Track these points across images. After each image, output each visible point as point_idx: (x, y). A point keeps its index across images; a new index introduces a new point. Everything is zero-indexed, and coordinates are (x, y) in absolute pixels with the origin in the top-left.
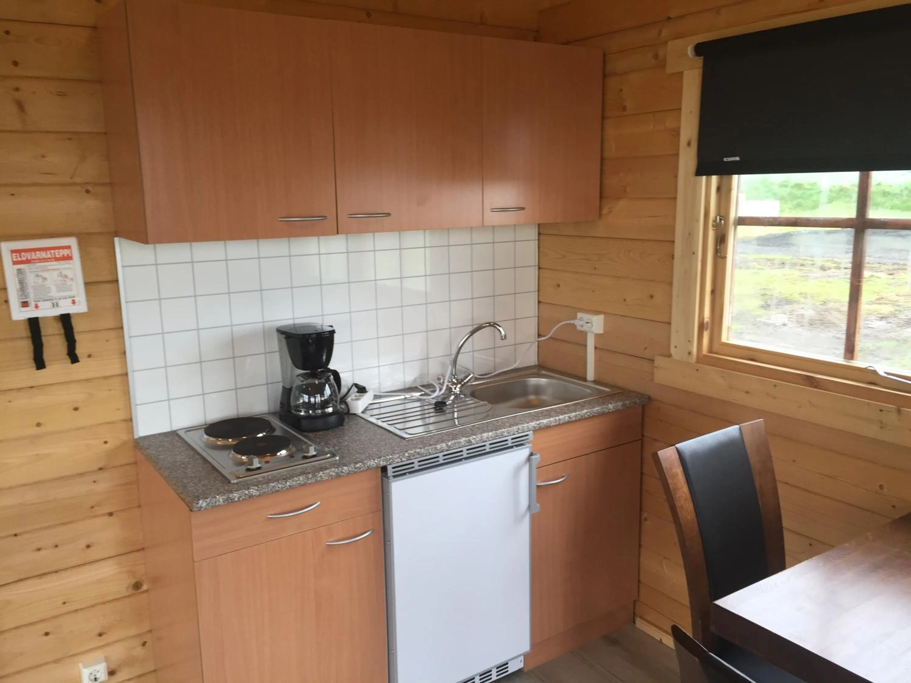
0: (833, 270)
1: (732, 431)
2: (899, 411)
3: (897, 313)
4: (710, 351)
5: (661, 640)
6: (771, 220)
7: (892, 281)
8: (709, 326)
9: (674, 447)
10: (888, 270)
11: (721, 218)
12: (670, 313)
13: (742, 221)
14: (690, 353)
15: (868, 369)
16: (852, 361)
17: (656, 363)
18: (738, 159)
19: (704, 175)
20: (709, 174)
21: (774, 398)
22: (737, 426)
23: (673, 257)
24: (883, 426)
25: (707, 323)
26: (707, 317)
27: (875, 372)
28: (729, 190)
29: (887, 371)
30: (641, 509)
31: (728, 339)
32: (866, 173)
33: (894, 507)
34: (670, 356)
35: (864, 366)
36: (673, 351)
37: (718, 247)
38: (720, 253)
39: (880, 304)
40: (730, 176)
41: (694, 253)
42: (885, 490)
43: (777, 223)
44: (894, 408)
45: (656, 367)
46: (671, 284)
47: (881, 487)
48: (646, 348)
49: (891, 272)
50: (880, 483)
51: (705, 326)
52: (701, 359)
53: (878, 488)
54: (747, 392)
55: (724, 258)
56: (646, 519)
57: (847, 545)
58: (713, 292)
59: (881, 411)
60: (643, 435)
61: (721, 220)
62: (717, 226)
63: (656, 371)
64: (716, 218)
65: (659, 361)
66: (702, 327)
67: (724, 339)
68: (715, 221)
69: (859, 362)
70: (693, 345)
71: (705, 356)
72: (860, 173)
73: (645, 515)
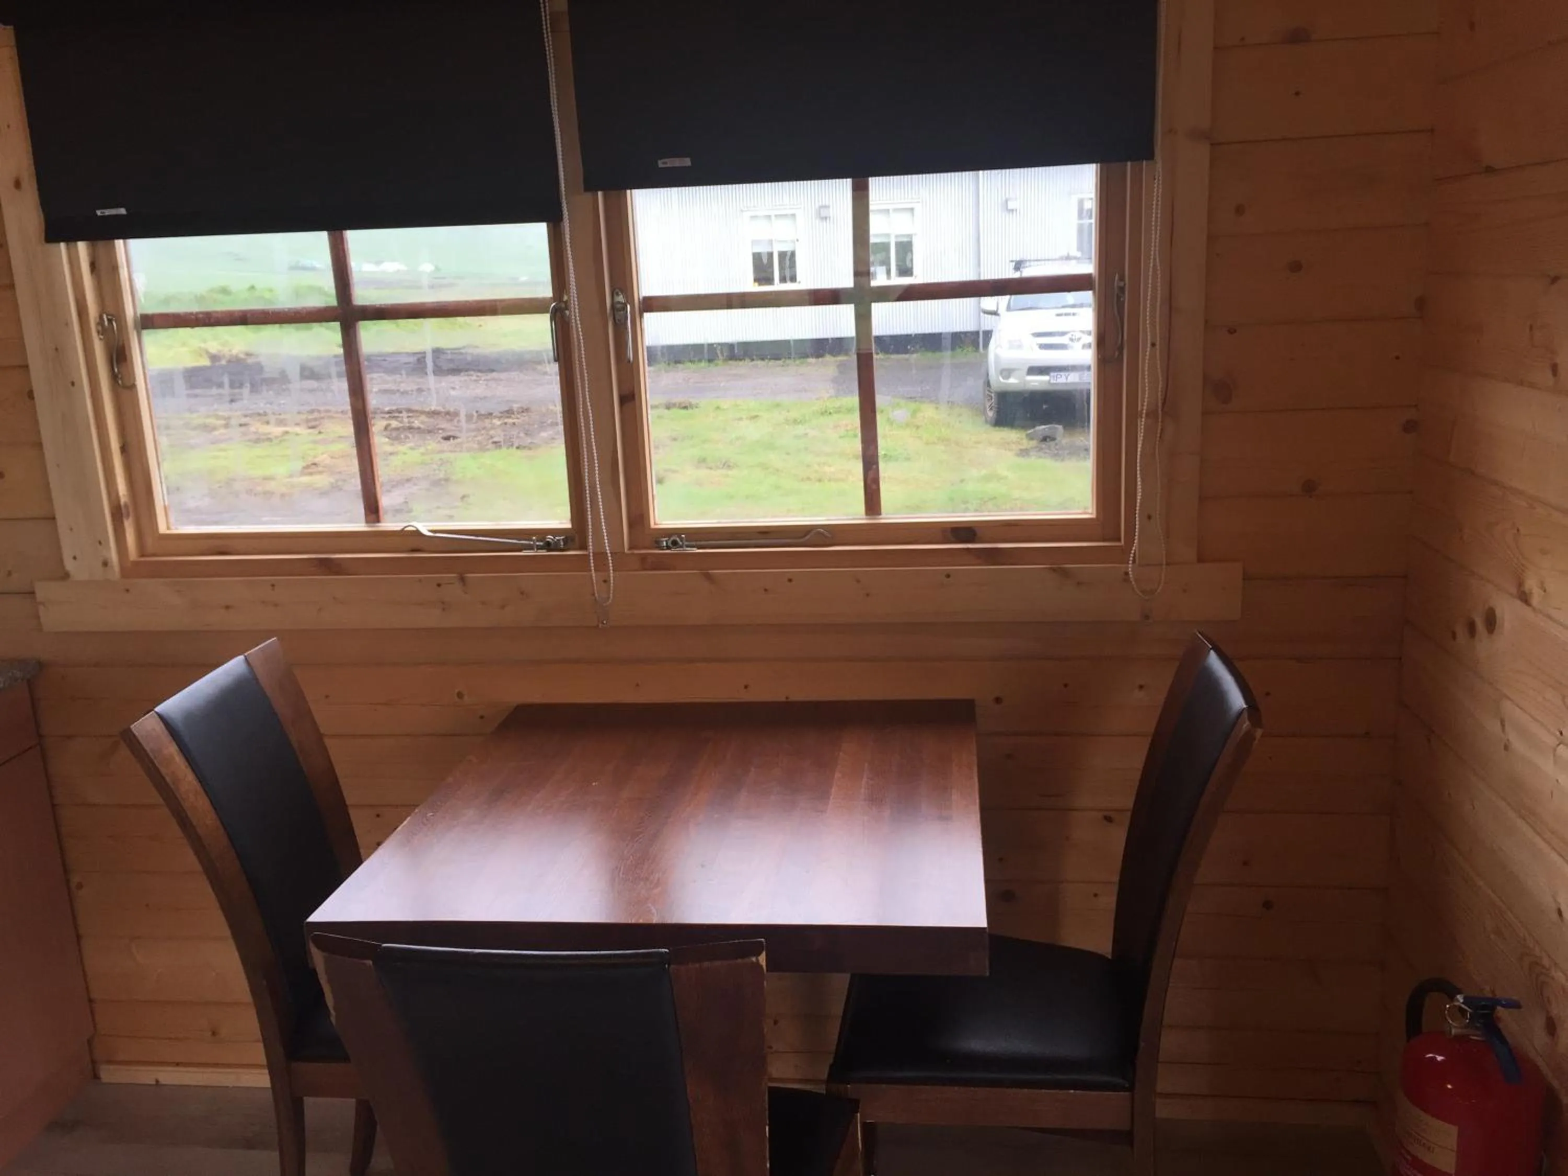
0: (222, 431)
1: (234, 667)
2: (462, 579)
3: (340, 483)
4: (142, 552)
5: (157, 1081)
6: (201, 316)
7: (321, 437)
8: (131, 510)
9: (153, 712)
10: (308, 421)
11: (110, 317)
12: (49, 499)
13: (149, 322)
14: (105, 564)
15: (406, 531)
16: (380, 524)
17: (40, 595)
18: (123, 211)
19: (63, 241)
20: (71, 238)
21: (276, 605)
22: (241, 658)
23: (31, 395)
24: (445, 606)
25: (126, 505)
26: (124, 495)
27: (417, 533)
28: (115, 268)
29: (431, 528)
30: (66, 871)
31: (168, 528)
32: (337, 233)
33: (482, 717)
34: (66, 576)
35: (399, 529)
36: (69, 565)
37: (116, 370)
38: (121, 379)
39: (311, 474)
40: (111, 241)
41: (73, 384)
42: (466, 698)
43: (212, 320)
44: (454, 577)
45: (43, 604)
46: (39, 445)
47: (460, 695)
48: (10, 573)
49: (313, 424)
50: (457, 691)
51: (124, 510)
52: (130, 571)
53: (456, 699)
54: (227, 607)
55: (133, 387)
56: (80, 886)
57: (450, 779)
58: (124, 449)
59: (439, 585)
60: (40, 736)
61: (110, 321)
62: (103, 331)
63: (42, 610)
64: (101, 317)
65: (43, 591)
66: (118, 513)
67: (163, 529)
68: (100, 322)
69: (389, 524)
70: (109, 548)
71: (136, 564)
72: (329, 235)
73: (75, 879)
